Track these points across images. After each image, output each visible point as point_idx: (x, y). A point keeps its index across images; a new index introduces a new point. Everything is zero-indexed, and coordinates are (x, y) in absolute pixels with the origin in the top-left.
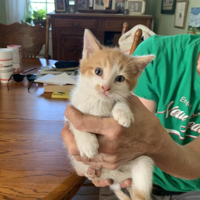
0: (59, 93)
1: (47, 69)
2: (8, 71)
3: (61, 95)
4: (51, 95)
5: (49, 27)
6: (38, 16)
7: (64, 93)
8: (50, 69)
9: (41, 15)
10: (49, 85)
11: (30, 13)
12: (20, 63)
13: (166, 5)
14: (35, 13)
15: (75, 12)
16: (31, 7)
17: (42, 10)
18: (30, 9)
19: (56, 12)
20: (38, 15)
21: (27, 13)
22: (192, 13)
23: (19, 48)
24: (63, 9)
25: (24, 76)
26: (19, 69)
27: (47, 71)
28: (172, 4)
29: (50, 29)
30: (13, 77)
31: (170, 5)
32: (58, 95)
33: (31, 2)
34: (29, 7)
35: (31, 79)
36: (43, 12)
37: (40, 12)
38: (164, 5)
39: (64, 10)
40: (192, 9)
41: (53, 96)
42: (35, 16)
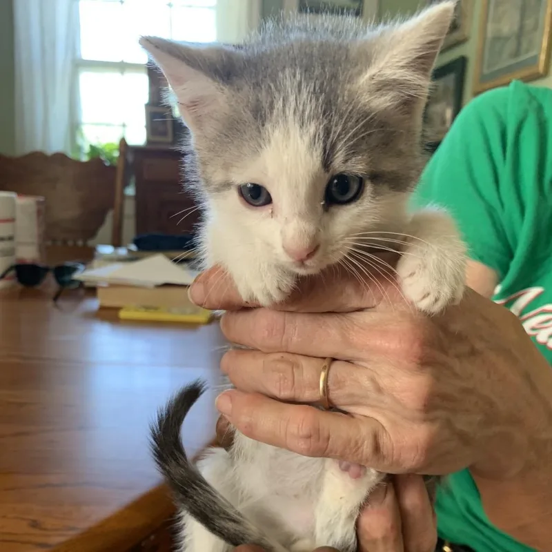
4: (119, 313)
5: (125, 184)
7: (156, 309)
12: (39, 245)
16: (82, 135)
18: (80, 142)
19: (149, 142)
23: (38, 203)
24: (166, 134)
25: (46, 270)
29: (130, 191)
30: (12, 273)
35: (63, 273)
37: (106, 150)
39: (169, 139)
41: (123, 314)
42: (93, 157)
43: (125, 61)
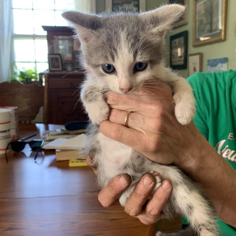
0: (78, 159)
1: (55, 133)
2: (4, 138)
3: (81, 162)
4: (68, 163)
6: (26, 77)
7: (85, 160)
8: (58, 133)
9: (30, 76)
10: (63, 150)
11: (16, 74)
12: (16, 129)
13: (176, 60)
14: (22, 75)
15: (73, 70)
16: (16, 68)
17: (31, 70)
18: (15, 70)
19: (50, 71)
20: (25, 75)
21: (12, 74)
22: (208, 65)
23: (15, 110)
24: (58, 67)
25: (26, 143)
26: (14, 136)
27: (54, 135)
28: (183, 58)
30: (10, 146)
31: (180, 59)
32: (77, 162)
33: (16, 62)
34: (14, 67)
36: (31, 72)
37: (28, 73)
38: (173, 60)
39: (60, 69)
40: (209, 61)
41: (71, 165)
42: (23, 78)
43: (35, 34)
